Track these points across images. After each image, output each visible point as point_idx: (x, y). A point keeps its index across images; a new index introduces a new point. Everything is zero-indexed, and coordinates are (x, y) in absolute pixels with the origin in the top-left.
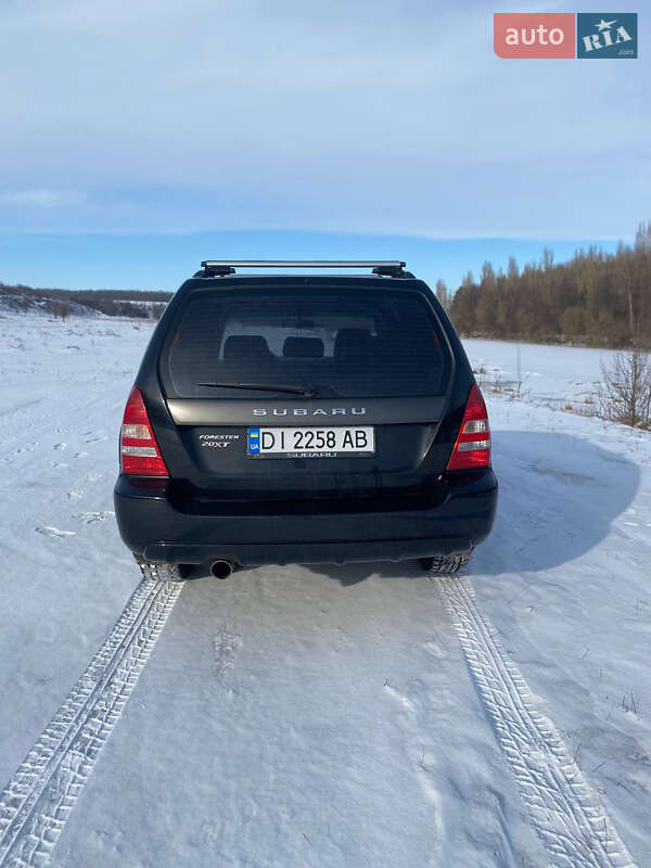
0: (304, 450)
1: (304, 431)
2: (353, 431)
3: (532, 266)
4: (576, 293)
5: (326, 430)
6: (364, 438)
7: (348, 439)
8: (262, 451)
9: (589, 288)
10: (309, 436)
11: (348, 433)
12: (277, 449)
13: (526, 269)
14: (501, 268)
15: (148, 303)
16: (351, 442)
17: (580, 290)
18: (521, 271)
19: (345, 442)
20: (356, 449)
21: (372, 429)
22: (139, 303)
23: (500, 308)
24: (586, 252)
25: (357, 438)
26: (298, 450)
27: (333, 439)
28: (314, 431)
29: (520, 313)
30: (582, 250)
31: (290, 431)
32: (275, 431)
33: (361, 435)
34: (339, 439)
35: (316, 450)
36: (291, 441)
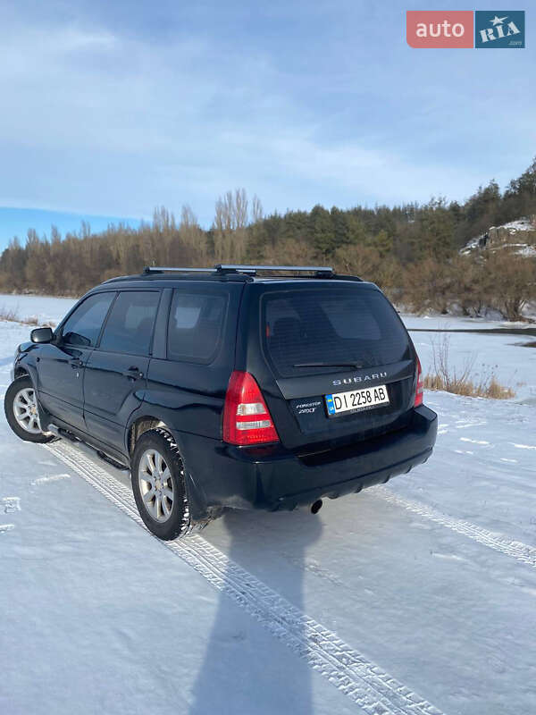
0: (358, 406)
1: (354, 393)
2: (377, 389)
3: (73, 235)
4: (112, 258)
5: (365, 390)
6: (383, 393)
7: (376, 395)
8: (337, 411)
9: (122, 255)
10: (358, 396)
11: (375, 391)
12: (344, 409)
13: (68, 236)
14: (45, 235)
16: (378, 397)
17: (114, 255)
18: (63, 238)
20: (381, 402)
21: (385, 386)
23: (48, 269)
24: (117, 225)
25: (380, 394)
26: (355, 407)
27: (369, 396)
28: (360, 392)
29: (67, 274)
30: (112, 224)
31: (348, 394)
32: (341, 395)
33: (381, 391)
34: (372, 396)
35: (363, 405)
36: (350, 401)
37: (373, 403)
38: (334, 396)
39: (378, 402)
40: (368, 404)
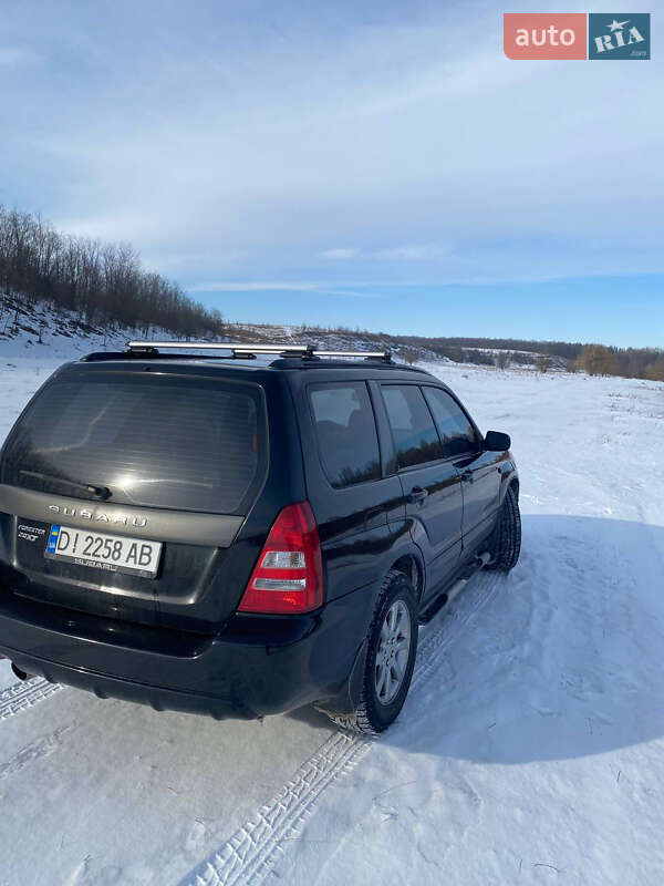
0: (91, 558)
1: (95, 536)
2: (140, 543)
5: (115, 539)
6: (148, 555)
7: (133, 554)
8: (57, 552)
10: (99, 542)
11: (134, 546)
12: (68, 552)
15: (495, 351)
16: (135, 557)
19: (130, 556)
20: (137, 567)
21: (159, 545)
22: (487, 350)
25: (142, 554)
26: (86, 557)
27: (119, 550)
28: (104, 537)
31: (84, 534)
32: (72, 532)
33: (146, 550)
34: (125, 552)
35: (101, 559)
36: (82, 545)
37: (121, 563)
38: (62, 529)
39: (131, 564)
40: (110, 560)
